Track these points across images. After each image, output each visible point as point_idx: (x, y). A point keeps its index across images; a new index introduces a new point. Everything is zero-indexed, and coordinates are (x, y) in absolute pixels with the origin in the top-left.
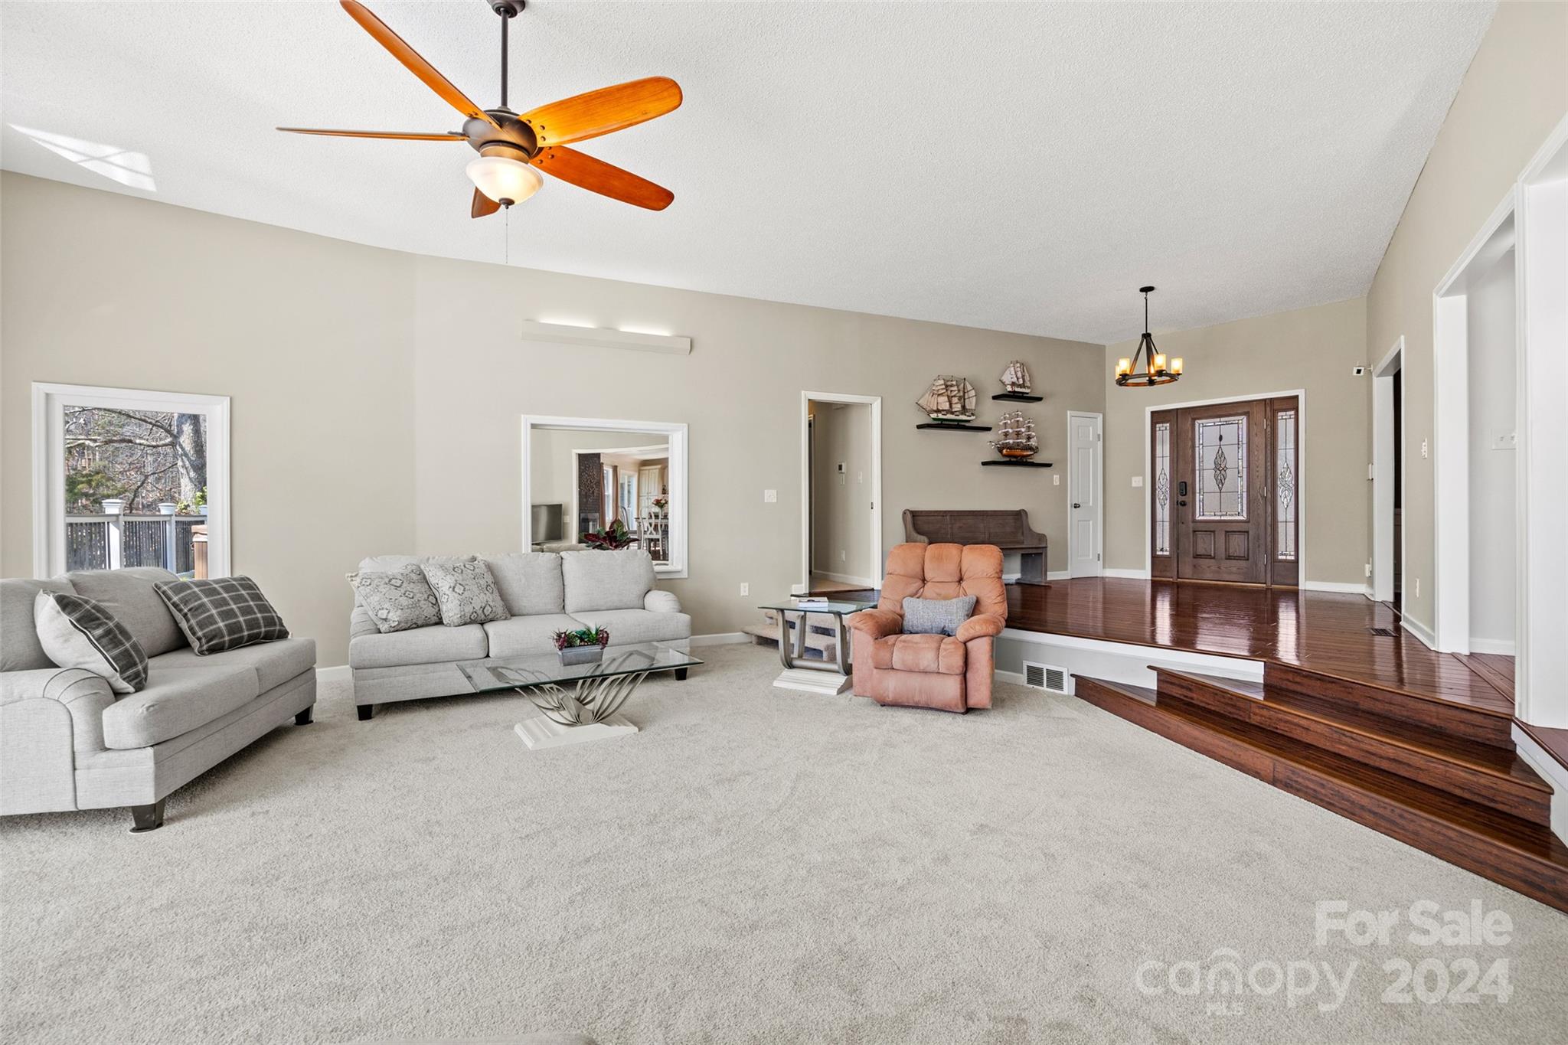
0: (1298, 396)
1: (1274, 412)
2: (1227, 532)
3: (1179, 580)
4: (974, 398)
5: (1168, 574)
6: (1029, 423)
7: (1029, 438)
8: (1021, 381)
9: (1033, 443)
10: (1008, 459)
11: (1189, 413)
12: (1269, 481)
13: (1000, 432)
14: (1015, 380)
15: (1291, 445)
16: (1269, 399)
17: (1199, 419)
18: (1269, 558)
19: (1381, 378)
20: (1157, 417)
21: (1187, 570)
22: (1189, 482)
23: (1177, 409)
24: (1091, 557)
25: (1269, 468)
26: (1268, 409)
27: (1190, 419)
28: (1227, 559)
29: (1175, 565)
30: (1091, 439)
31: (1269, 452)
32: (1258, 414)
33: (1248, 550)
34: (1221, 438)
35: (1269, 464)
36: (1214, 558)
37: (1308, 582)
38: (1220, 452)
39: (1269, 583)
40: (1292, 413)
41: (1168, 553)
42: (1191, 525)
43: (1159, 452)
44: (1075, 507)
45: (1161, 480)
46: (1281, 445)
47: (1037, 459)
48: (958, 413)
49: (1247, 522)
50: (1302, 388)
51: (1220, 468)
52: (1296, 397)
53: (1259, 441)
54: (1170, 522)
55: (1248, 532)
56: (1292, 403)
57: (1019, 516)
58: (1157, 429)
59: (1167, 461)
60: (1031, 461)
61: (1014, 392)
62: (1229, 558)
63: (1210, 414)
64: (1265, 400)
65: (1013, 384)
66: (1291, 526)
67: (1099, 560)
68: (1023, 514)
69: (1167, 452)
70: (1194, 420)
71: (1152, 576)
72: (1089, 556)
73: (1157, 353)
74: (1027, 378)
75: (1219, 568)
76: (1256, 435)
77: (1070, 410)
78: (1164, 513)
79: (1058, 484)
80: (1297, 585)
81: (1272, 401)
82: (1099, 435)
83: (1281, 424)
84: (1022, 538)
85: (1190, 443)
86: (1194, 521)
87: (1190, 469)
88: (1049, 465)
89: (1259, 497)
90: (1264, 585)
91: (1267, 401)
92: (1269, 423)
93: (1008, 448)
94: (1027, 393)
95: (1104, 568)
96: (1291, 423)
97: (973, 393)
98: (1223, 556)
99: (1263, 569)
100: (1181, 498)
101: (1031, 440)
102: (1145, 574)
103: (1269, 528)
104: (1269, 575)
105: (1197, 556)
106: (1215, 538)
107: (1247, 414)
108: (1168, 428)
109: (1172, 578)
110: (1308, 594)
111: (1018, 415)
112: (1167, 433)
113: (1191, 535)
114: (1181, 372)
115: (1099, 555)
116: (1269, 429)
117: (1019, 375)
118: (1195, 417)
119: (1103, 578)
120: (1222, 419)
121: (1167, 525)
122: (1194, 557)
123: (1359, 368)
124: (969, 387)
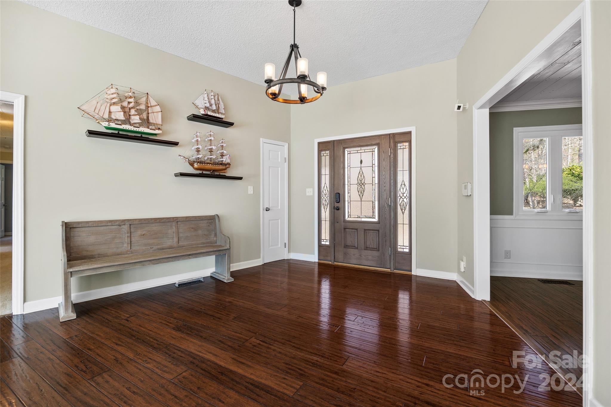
0: (411, 131)
1: (396, 143)
2: (365, 230)
3: (335, 263)
4: (160, 114)
5: (329, 258)
6: (222, 143)
7: (222, 155)
8: (214, 107)
9: (225, 160)
10: (201, 172)
11: (341, 144)
12: (392, 194)
13: (193, 148)
14: (208, 105)
15: (407, 167)
16: (392, 133)
17: (347, 148)
18: (392, 250)
19: (478, 110)
20: (323, 146)
21: (340, 256)
22: (341, 193)
23: (334, 141)
24: (279, 246)
25: (392, 184)
26: (392, 141)
27: (342, 147)
28: (365, 250)
29: (333, 253)
30: (279, 161)
31: (392, 172)
32: (385, 144)
33: (379, 244)
34: (361, 162)
35: (392, 181)
36: (357, 248)
37: (418, 269)
38: (361, 173)
39: (392, 269)
40: (407, 144)
41: (328, 243)
42: (343, 223)
43: (323, 172)
44: (267, 210)
45: (324, 191)
46: (400, 168)
47: (230, 173)
48: (137, 125)
49: (378, 223)
50: (414, 126)
51: (361, 184)
52: (410, 133)
53: (386, 164)
54: (330, 221)
55: (378, 231)
56: (406, 137)
57: (212, 220)
58: (322, 155)
59: (328, 177)
60: (224, 174)
61: (207, 115)
62: (366, 248)
63: (355, 144)
64: (390, 134)
65: (206, 108)
66: (407, 227)
67: (285, 247)
68: (216, 217)
69: (328, 172)
70: (344, 148)
71: (319, 260)
72: (278, 245)
73: (301, 57)
74: (222, 106)
75: (360, 255)
76: (384, 160)
77: (262, 138)
78: (326, 214)
79: (252, 192)
80: (411, 271)
81: (394, 135)
82: (285, 158)
83: (400, 152)
84: (215, 239)
85: (342, 166)
86: (345, 221)
87: (342, 184)
88: (240, 178)
89: (386, 206)
90: (389, 270)
91: (391, 136)
92: (392, 151)
93: (198, 162)
94: (222, 118)
95: (288, 253)
96: (406, 151)
97: (158, 108)
98: (363, 248)
99: (388, 258)
100: (337, 205)
101: (224, 157)
102: (314, 258)
103: (392, 228)
104: (392, 263)
105: (346, 246)
106: (357, 233)
107: (378, 144)
108: (328, 154)
109: (331, 261)
110: (418, 279)
111: (211, 135)
112: (328, 158)
113: (343, 231)
114: (325, 86)
115: (285, 243)
116: (392, 156)
117: (213, 102)
118: (345, 146)
119: (288, 260)
120: (362, 148)
121: (328, 223)
122: (344, 247)
123: (459, 105)
124: (153, 102)
